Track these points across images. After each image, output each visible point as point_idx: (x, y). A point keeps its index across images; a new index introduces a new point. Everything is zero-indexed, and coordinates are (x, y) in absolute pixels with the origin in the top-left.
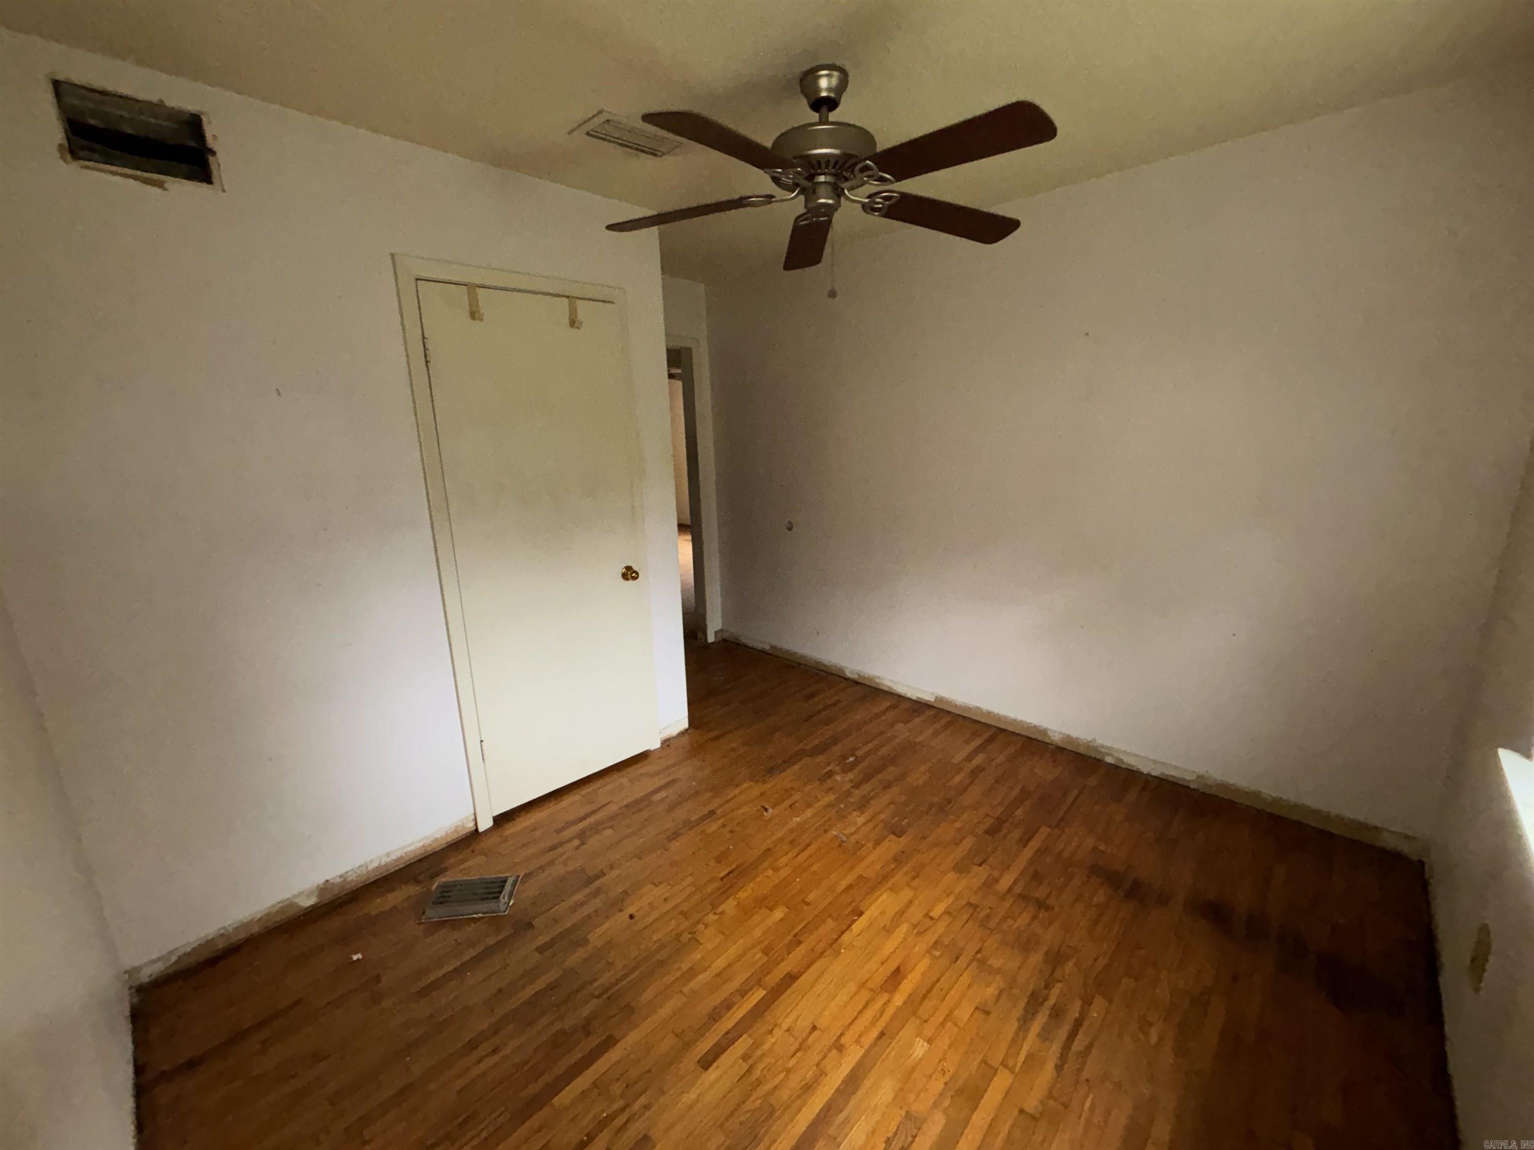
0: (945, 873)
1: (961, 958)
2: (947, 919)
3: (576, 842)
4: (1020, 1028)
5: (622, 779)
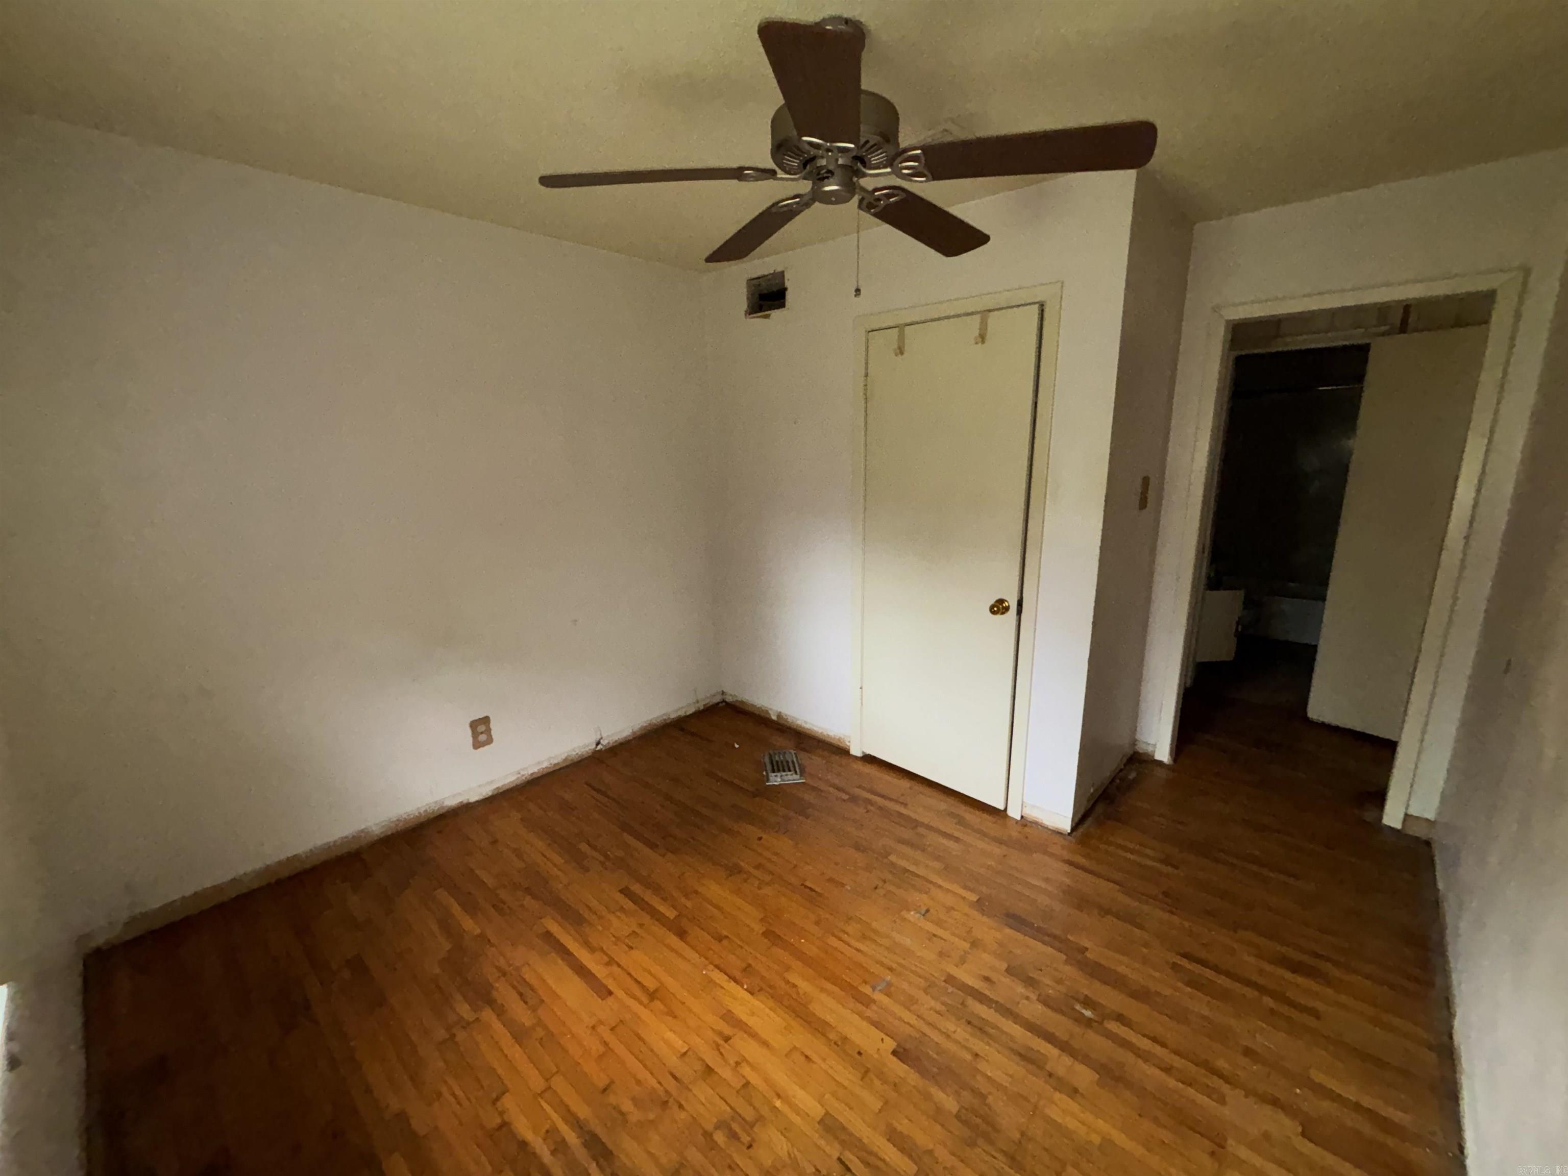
0: (821, 1100)
1: (675, 1082)
2: (737, 1084)
3: (846, 797)
4: (578, 1120)
5: (943, 804)
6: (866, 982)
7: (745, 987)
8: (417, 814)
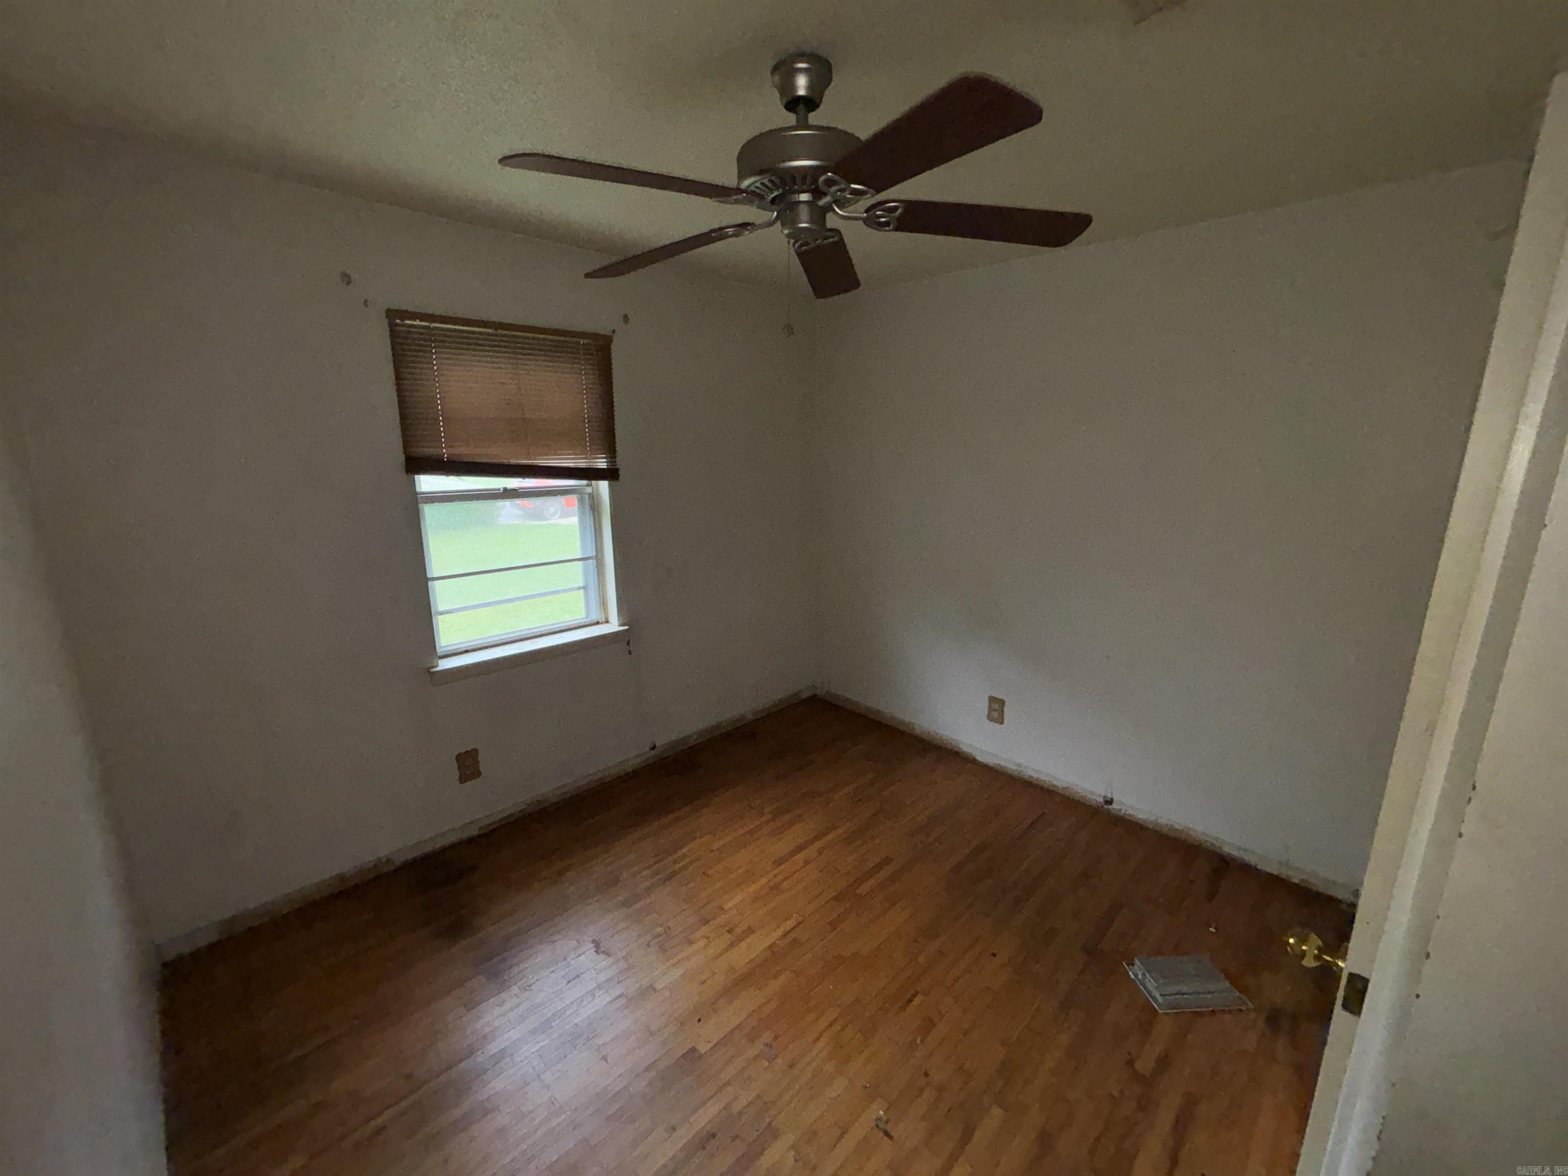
6: (776, 1038)
7: (778, 942)
8: (954, 744)
